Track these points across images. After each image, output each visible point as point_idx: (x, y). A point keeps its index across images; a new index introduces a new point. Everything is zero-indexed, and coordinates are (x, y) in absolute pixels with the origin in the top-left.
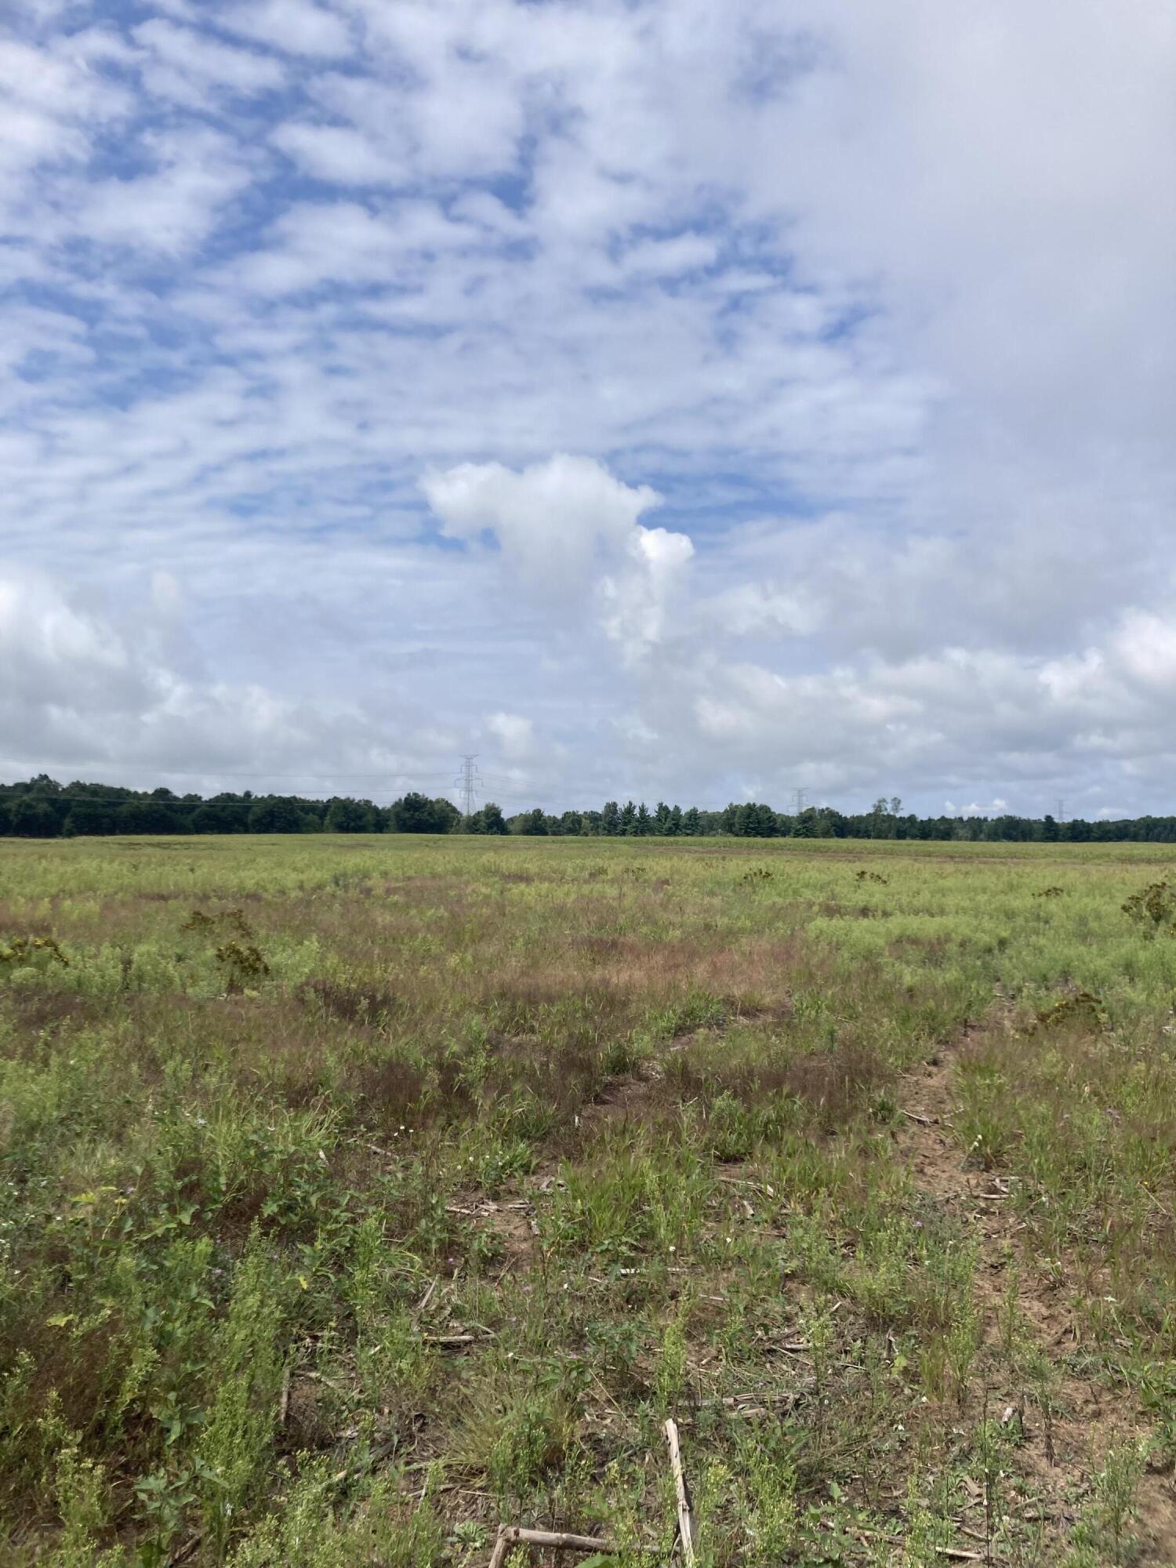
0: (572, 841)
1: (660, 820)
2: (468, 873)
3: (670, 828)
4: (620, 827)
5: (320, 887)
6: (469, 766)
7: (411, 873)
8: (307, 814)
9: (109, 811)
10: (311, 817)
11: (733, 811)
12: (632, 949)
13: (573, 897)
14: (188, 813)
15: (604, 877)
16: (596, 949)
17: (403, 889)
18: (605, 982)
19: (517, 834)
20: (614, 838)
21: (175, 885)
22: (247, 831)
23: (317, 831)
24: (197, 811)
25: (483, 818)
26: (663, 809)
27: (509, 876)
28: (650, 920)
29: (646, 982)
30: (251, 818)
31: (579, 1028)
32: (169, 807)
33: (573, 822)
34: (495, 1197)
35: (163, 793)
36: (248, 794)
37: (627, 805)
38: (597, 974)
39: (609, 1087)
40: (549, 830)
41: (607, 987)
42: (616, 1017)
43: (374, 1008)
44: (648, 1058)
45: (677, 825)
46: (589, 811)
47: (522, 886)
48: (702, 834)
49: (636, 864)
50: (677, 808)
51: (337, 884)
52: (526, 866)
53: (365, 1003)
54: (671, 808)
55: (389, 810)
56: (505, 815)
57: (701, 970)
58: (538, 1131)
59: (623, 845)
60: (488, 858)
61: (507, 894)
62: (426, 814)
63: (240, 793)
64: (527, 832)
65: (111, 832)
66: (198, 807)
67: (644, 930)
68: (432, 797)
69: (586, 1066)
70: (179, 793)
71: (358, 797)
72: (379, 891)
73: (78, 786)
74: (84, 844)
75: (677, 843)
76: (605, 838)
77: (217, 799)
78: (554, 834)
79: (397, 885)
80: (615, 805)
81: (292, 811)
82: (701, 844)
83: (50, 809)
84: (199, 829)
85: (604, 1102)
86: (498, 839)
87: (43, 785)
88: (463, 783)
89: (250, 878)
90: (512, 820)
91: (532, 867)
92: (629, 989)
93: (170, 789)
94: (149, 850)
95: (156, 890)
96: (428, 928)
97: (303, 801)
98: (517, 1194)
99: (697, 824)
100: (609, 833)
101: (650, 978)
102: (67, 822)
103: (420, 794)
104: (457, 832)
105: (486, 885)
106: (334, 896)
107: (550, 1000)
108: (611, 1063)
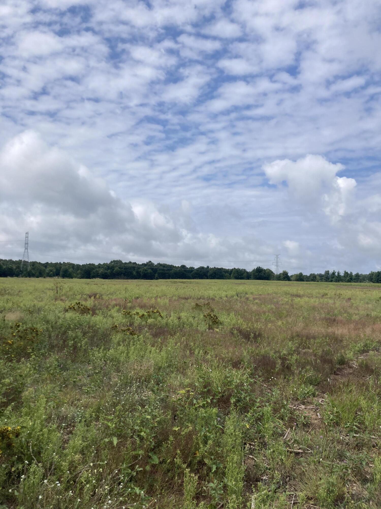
0: (313, 284)
1: (345, 277)
2: (280, 293)
3: (349, 280)
4: (330, 279)
5: (232, 297)
6: (277, 258)
7: (260, 293)
8: (226, 273)
9: (168, 272)
10: (227, 274)
11: (372, 274)
12: (341, 322)
13: (317, 303)
14: (191, 273)
15: (327, 296)
16: (328, 321)
17: (259, 298)
18: (334, 333)
19: (294, 281)
20: (329, 283)
21: (189, 295)
22: (207, 278)
23: (229, 279)
24: (193, 272)
25: (282, 275)
26: (346, 273)
27: (293, 295)
28: (346, 312)
29: (348, 334)
30: (209, 274)
31: (327, 348)
32: (185, 271)
33: (313, 277)
34: (304, 404)
35: (183, 266)
36: (208, 267)
37: (333, 271)
38: (330, 330)
39: (339, 369)
40: (305, 280)
41: (334, 335)
42: (339, 345)
43: (255, 337)
44: (352, 360)
45: (351, 279)
46: (319, 273)
47: (299, 299)
48: (361, 282)
49: (338, 292)
50: (351, 273)
51: (238, 296)
52: (299, 292)
53: (252, 335)
54: (349, 273)
55: (251, 272)
56: (290, 275)
57: (368, 331)
58: (315, 383)
59: (332, 285)
60: (285, 289)
61: (294, 301)
62: (263, 274)
63: (206, 267)
64: (297, 280)
65: (169, 278)
66: (193, 271)
67: (345, 315)
68: (265, 268)
69: (330, 362)
70: (188, 266)
71: (241, 268)
72: (251, 299)
73: (159, 264)
74: (161, 282)
75: (351, 285)
76: (325, 283)
77: (199, 268)
78: (307, 281)
79: (257, 297)
80: (328, 271)
81: (221, 273)
82: (360, 286)
83: (152, 271)
84: (194, 278)
85: (337, 375)
86: (287, 282)
87: (150, 264)
88: (275, 264)
89: (210, 293)
90: (292, 276)
91: (301, 293)
92: (342, 336)
93: (185, 265)
94: (180, 284)
95: (183, 296)
96: (269, 312)
97: (225, 269)
98: (311, 403)
99: (359, 278)
100: (326, 281)
101: (349, 332)
102: (156, 275)
103: (261, 267)
104: (273, 280)
105: (286, 298)
106: (237, 299)
107: (314, 338)
108: (339, 361)
